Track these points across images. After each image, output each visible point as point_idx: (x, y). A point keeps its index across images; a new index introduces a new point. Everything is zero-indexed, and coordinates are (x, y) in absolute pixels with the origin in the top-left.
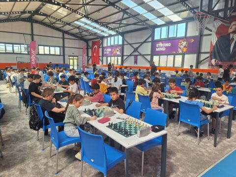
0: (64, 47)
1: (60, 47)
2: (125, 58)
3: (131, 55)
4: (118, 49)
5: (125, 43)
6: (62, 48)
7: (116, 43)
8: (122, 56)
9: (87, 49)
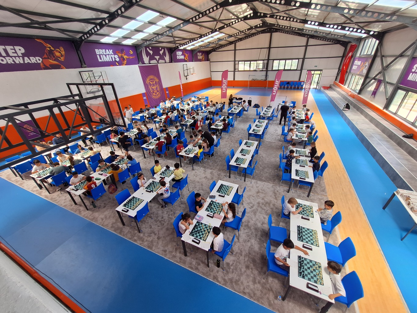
0: (304, 59)
1: (298, 59)
2: (368, 80)
3: (374, 78)
4: (367, 64)
5: (379, 54)
6: (301, 60)
7: (369, 53)
8: (367, 77)
9: (343, 57)
